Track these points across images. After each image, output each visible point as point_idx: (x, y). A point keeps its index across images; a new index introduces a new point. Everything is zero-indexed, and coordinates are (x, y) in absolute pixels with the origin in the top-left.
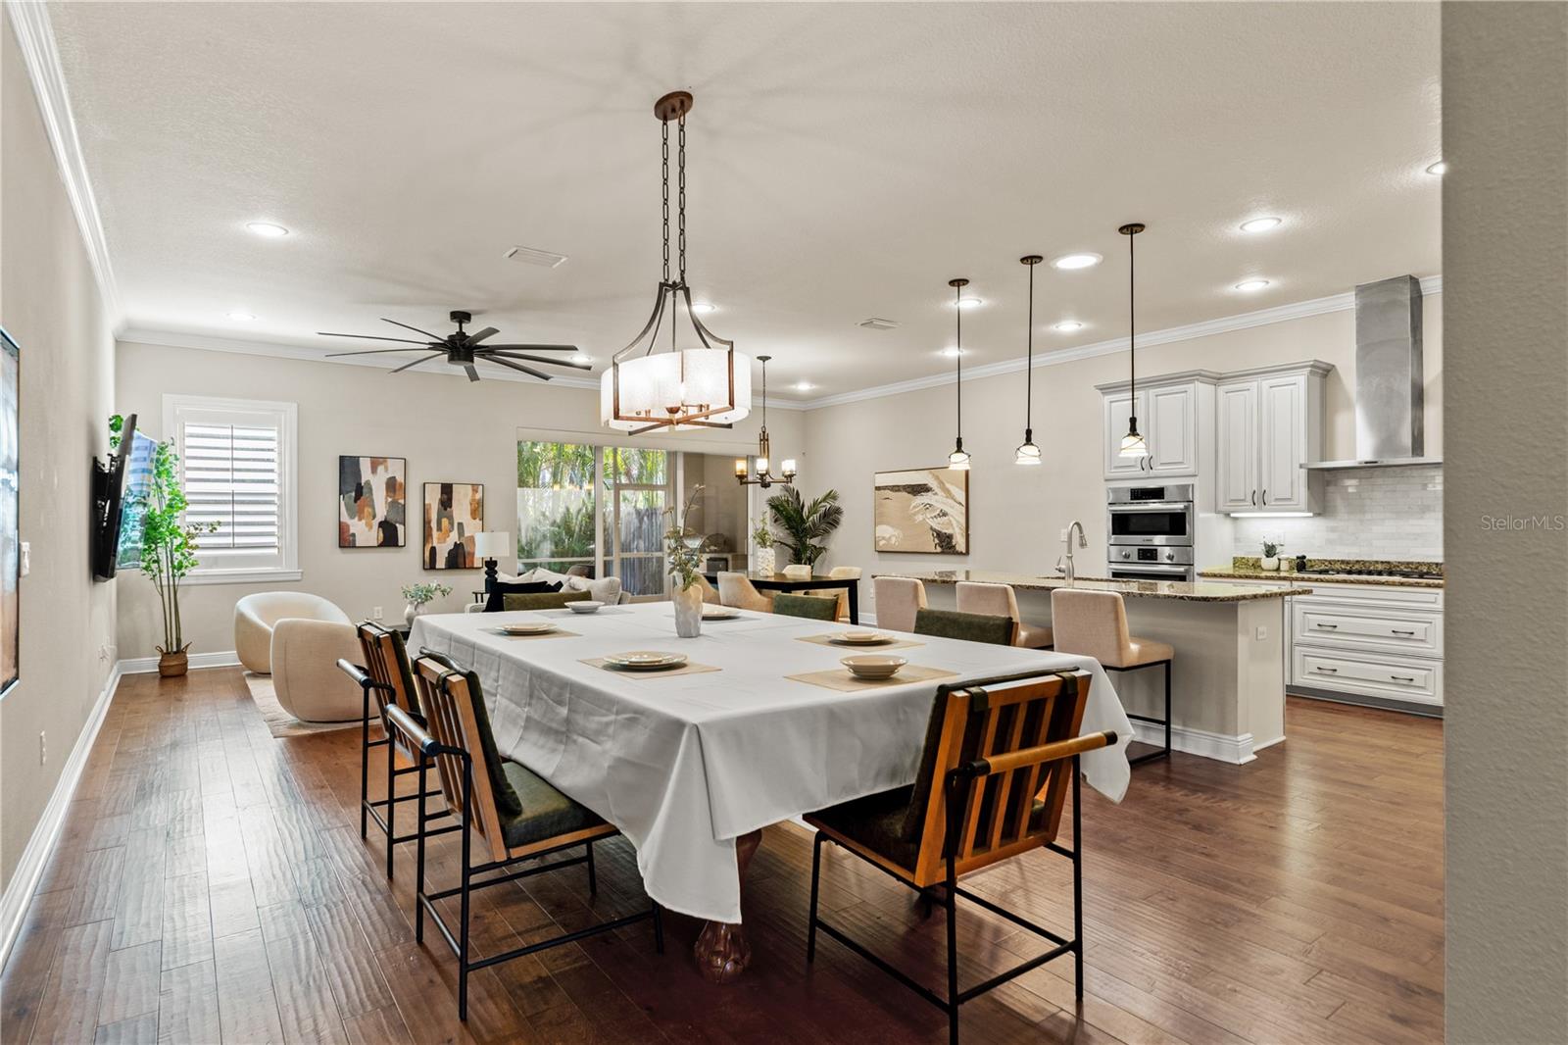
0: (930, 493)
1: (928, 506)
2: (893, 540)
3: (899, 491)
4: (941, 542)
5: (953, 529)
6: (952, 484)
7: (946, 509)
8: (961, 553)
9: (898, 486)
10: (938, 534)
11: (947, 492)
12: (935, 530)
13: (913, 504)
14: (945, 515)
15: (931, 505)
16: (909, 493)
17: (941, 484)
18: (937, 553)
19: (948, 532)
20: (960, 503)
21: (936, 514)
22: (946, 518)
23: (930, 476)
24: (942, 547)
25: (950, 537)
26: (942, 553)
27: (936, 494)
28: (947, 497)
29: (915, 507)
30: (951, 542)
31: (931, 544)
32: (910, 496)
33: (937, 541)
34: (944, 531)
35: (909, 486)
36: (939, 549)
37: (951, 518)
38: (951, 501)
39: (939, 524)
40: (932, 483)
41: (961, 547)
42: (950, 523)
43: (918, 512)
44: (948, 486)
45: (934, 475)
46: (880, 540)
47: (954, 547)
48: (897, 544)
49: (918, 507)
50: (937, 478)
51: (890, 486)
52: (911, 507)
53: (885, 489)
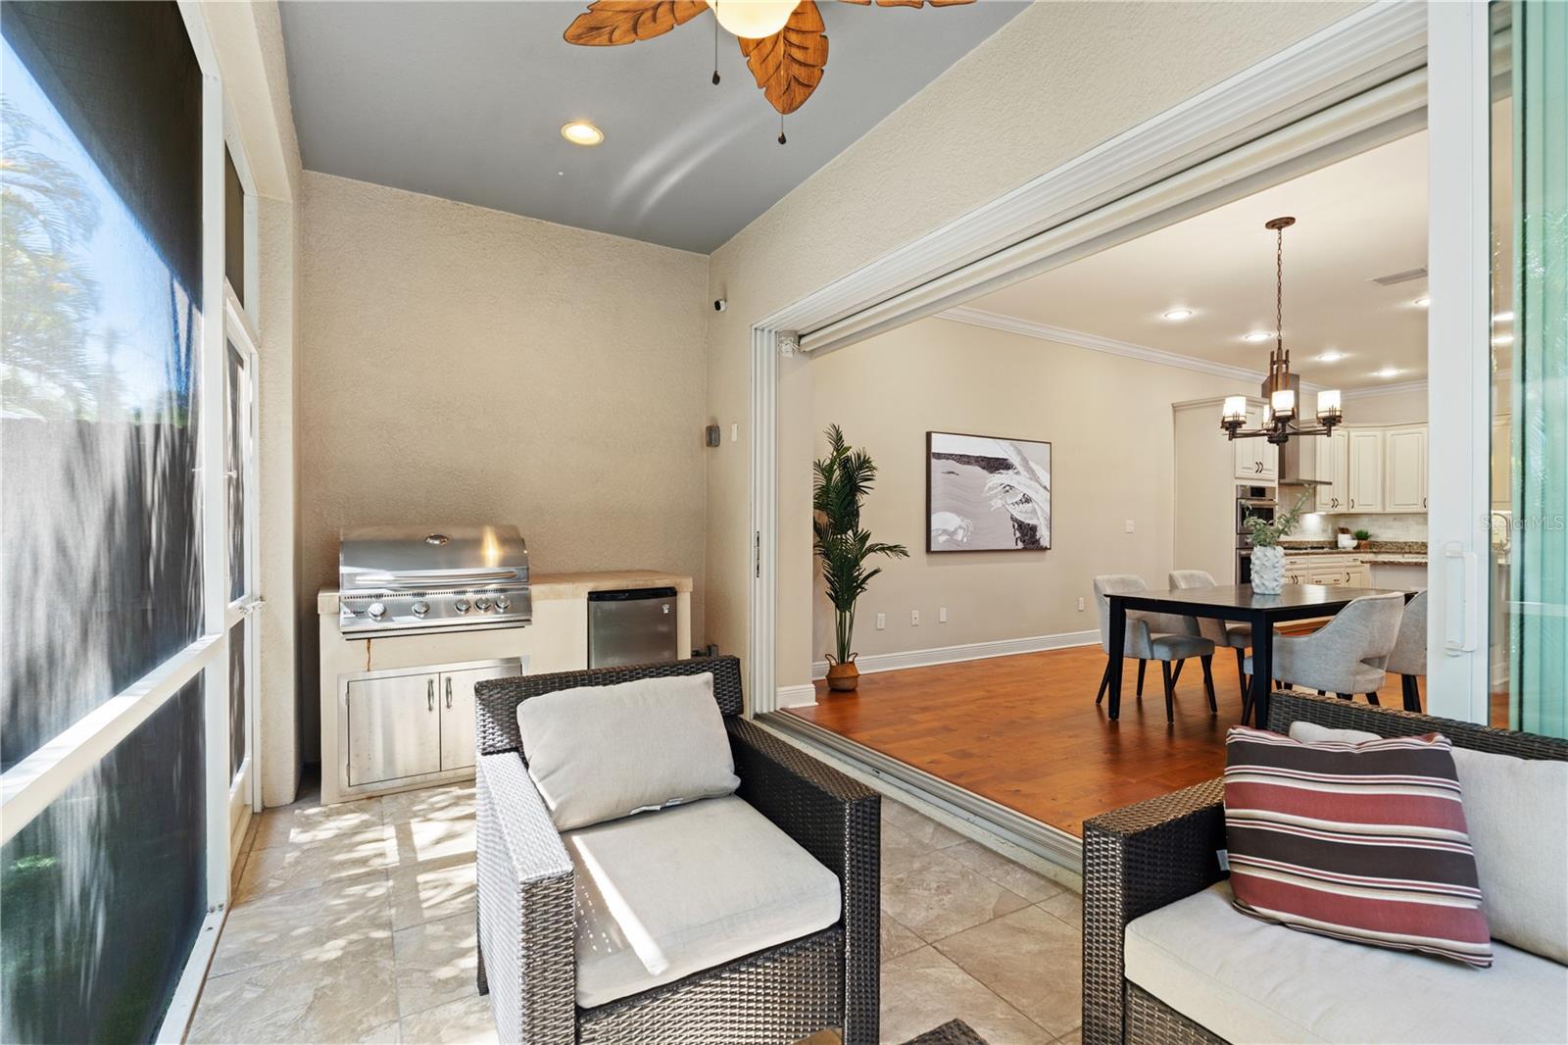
0: (1010, 472)
1: (1008, 489)
2: (960, 536)
3: (968, 463)
4: (1023, 535)
5: (1038, 519)
6: (1036, 464)
7: (1031, 494)
8: (1046, 548)
9: (968, 456)
10: (1020, 526)
11: (1031, 471)
12: (1014, 519)
13: (990, 484)
14: (1028, 500)
15: (1011, 487)
16: (984, 468)
17: (1025, 460)
18: (1018, 550)
19: (1031, 522)
20: (1045, 488)
21: (1017, 499)
22: (1030, 505)
23: (1012, 449)
24: (1024, 542)
25: (1033, 529)
26: (1024, 549)
27: (1017, 473)
28: (1031, 479)
29: (991, 489)
30: (1034, 535)
31: (1010, 539)
32: (985, 472)
33: (1018, 534)
34: (1027, 522)
35: (984, 459)
36: (1020, 545)
37: (1036, 507)
38: (1037, 486)
39: (1022, 514)
40: (1014, 459)
41: (1045, 542)
42: (1034, 511)
43: (996, 495)
44: (1032, 464)
45: (1016, 448)
46: (940, 535)
47: (1038, 541)
48: (965, 540)
49: (996, 488)
50: (1020, 453)
51: (956, 455)
52: (986, 488)
53: (948, 459)
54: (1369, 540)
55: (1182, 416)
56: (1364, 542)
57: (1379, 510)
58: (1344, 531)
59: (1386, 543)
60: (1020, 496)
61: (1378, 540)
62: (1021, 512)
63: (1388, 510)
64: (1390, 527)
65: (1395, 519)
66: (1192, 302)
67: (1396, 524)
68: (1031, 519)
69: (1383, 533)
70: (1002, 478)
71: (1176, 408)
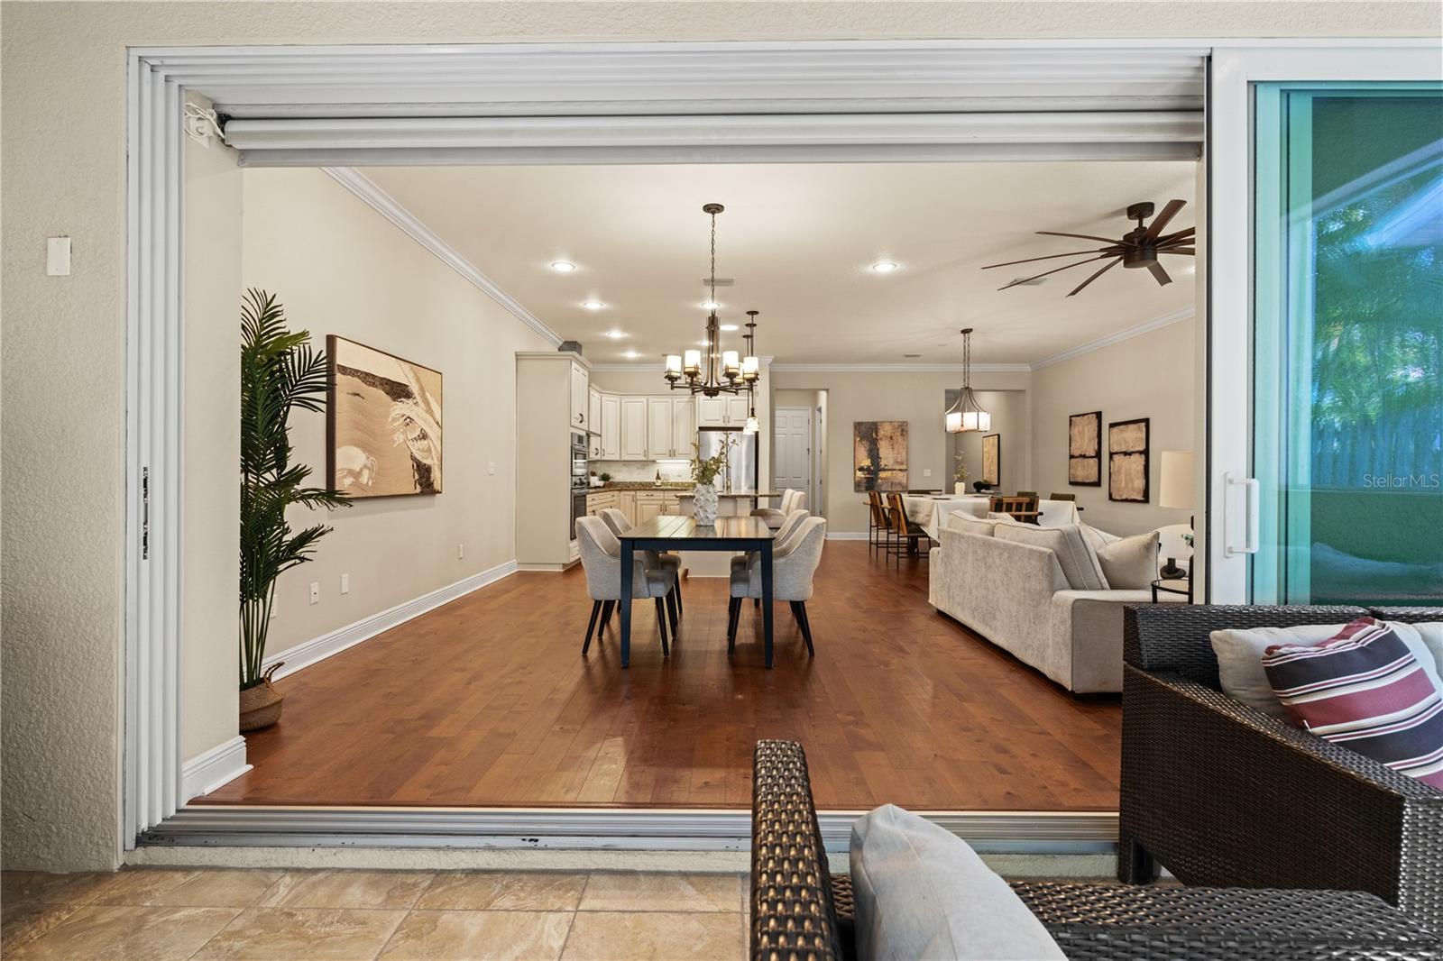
0: (410, 401)
1: (409, 421)
2: (365, 478)
3: (373, 385)
4: (421, 477)
5: (433, 459)
6: (431, 395)
7: (426, 429)
8: (438, 492)
9: (374, 377)
10: (418, 466)
11: (427, 403)
12: (413, 458)
13: (394, 414)
14: (424, 436)
15: (411, 420)
16: (387, 394)
17: (422, 389)
18: (416, 495)
19: (427, 462)
20: (437, 423)
21: (416, 435)
22: (426, 442)
23: (412, 374)
24: (421, 485)
25: (428, 470)
26: (422, 494)
27: (416, 404)
28: (427, 412)
29: (394, 420)
30: (429, 477)
31: (408, 484)
32: (388, 398)
33: (417, 477)
34: (424, 461)
35: (388, 382)
36: (418, 489)
37: (431, 443)
38: (431, 419)
39: (420, 452)
40: (414, 388)
41: (437, 486)
42: (429, 450)
43: (398, 428)
44: (428, 395)
45: (415, 374)
46: (345, 477)
47: (432, 484)
48: (370, 484)
49: (398, 419)
50: (418, 380)
51: (362, 372)
52: (390, 419)
53: (353, 376)
54: (611, 480)
55: (525, 364)
56: (607, 482)
57: (618, 458)
58: (594, 474)
59: (619, 483)
60: (418, 432)
61: (614, 481)
62: (419, 449)
63: (623, 459)
64: (620, 471)
65: (624, 465)
66: (576, 257)
67: (625, 469)
68: (427, 458)
69: (619, 476)
70: (401, 408)
71: (518, 357)
